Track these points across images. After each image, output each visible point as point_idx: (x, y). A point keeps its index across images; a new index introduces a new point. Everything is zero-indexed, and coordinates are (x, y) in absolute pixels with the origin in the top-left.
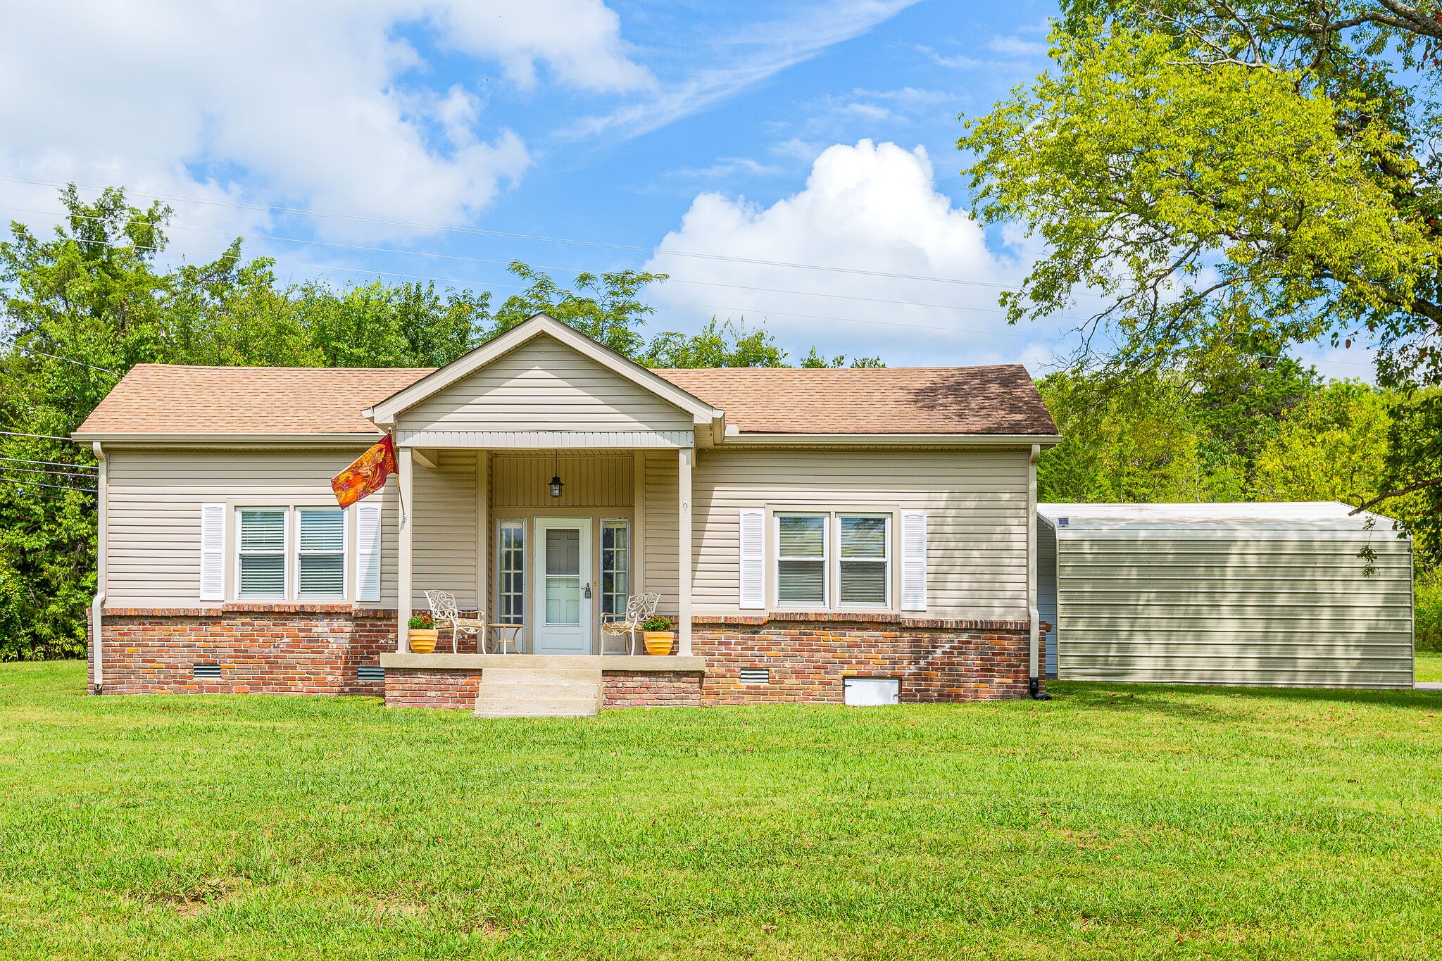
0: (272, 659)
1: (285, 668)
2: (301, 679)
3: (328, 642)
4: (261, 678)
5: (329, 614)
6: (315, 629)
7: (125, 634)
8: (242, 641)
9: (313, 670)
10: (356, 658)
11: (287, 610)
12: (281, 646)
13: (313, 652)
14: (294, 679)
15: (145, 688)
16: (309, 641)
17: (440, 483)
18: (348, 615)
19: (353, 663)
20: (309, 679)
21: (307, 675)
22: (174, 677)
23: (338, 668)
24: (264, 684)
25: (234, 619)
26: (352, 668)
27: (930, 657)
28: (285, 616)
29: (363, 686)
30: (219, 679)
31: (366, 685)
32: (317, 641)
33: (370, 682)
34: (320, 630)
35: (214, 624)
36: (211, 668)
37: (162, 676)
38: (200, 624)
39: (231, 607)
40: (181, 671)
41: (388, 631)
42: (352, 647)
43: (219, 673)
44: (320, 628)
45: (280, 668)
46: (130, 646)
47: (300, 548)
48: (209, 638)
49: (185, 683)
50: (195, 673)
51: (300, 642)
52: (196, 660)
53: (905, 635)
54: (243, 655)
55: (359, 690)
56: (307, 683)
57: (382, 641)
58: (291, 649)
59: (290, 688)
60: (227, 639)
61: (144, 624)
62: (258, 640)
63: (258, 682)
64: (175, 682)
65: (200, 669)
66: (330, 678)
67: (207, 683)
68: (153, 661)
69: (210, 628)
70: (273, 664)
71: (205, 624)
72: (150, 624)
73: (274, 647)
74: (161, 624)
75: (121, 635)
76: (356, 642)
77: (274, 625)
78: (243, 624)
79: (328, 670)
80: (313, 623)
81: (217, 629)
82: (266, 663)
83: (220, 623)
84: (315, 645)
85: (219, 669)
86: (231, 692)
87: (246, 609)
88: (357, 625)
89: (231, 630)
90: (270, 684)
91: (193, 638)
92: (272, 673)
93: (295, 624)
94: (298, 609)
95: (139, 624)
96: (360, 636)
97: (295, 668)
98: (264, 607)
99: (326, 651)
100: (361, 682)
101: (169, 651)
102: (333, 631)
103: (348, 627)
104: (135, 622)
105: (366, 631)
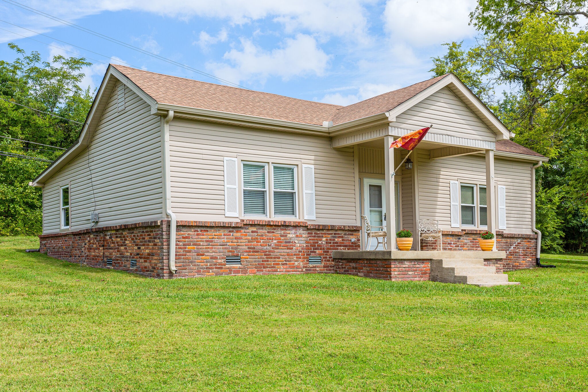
0: (268, 253)
1: (275, 258)
2: (283, 264)
3: (295, 243)
4: (263, 264)
5: (296, 226)
6: (289, 235)
7: (186, 238)
8: (252, 242)
9: (288, 259)
10: (308, 251)
11: (277, 224)
12: (272, 245)
13: (288, 249)
14: (278, 264)
15: (199, 272)
16: (286, 242)
17: (339, 157)
18: (306, 227)
19: (307, 255)
20: (286, 264)
21: (285, 262)
22: (215, 265)
23: (300, 258)
24: (264, 268)
25: (248, 229)
26: (307, 258)
27: (510, 249)
28: (274, 227)
29: (312, 267)
30: (240, 265)
31: (313, 267)
32: (290, 242)
33: (315, 265)
34: (291, 236)
35: (237, 232)
36: (234, 258)
37: (209, 264)
38: (230, 232)
39: (248, 221)
40: (219, 261)
41: (322, 237)
42: (307, 246)
43: (240, 262)
44: (291, 234)
45: (272, 258)
46: (189, 245)
47: (273, 188)
48: (235, 240)
49: (221, 268)
50: (227, 262)
51: (281, 242)
52: (227, 254)
53: (503, 240)
54: (253, 250)
55: (310, 270)
56: (285, 266)
57: (320, 242)
58: (277, 247)
59: (277, 270)
60: (244, 241)
61: (197, 231)
62: (261, 241)
63: (260, 267)
64: (216, 268)
65: (229, 260)
66: (296, 263)
67: (234, 268)
68: (203, 255)
69: (235, 234)
70: (268, 255)
71: (232, 232)
72: (201, 231)
73: (269, 246)
74: (207, 231)
75: (183, 238)
76: (308, 243)
77: (268, 232)
78: (253, 232)
79: (295, 258)
80: (288, 232)
81: (238, 234)
82: (265, 255)
83: (240, 231)
84: (289, 244)
85: (239, 259)
86: (247, 273)
87: (256, 223)
88: (309, 233)
89: (246, 235)
90: (267, 267)
91: (226, 240)
92: (268, 261)
93: (279, 232)
94: (282, 223)
95: (195, 231)
96: (310, 239)
97: (279, 258)
98: (265, 222)
99: (294, 248)
100: (311, 266)
101: (212, 248)
102: (297, 236)
103: (304, 234)
104: (192, 230)
105: (312, 237)
